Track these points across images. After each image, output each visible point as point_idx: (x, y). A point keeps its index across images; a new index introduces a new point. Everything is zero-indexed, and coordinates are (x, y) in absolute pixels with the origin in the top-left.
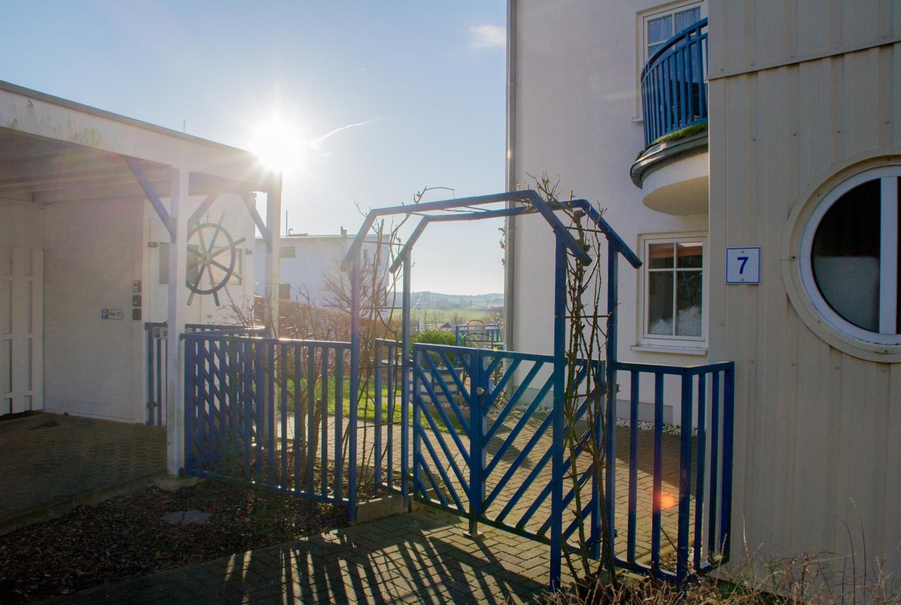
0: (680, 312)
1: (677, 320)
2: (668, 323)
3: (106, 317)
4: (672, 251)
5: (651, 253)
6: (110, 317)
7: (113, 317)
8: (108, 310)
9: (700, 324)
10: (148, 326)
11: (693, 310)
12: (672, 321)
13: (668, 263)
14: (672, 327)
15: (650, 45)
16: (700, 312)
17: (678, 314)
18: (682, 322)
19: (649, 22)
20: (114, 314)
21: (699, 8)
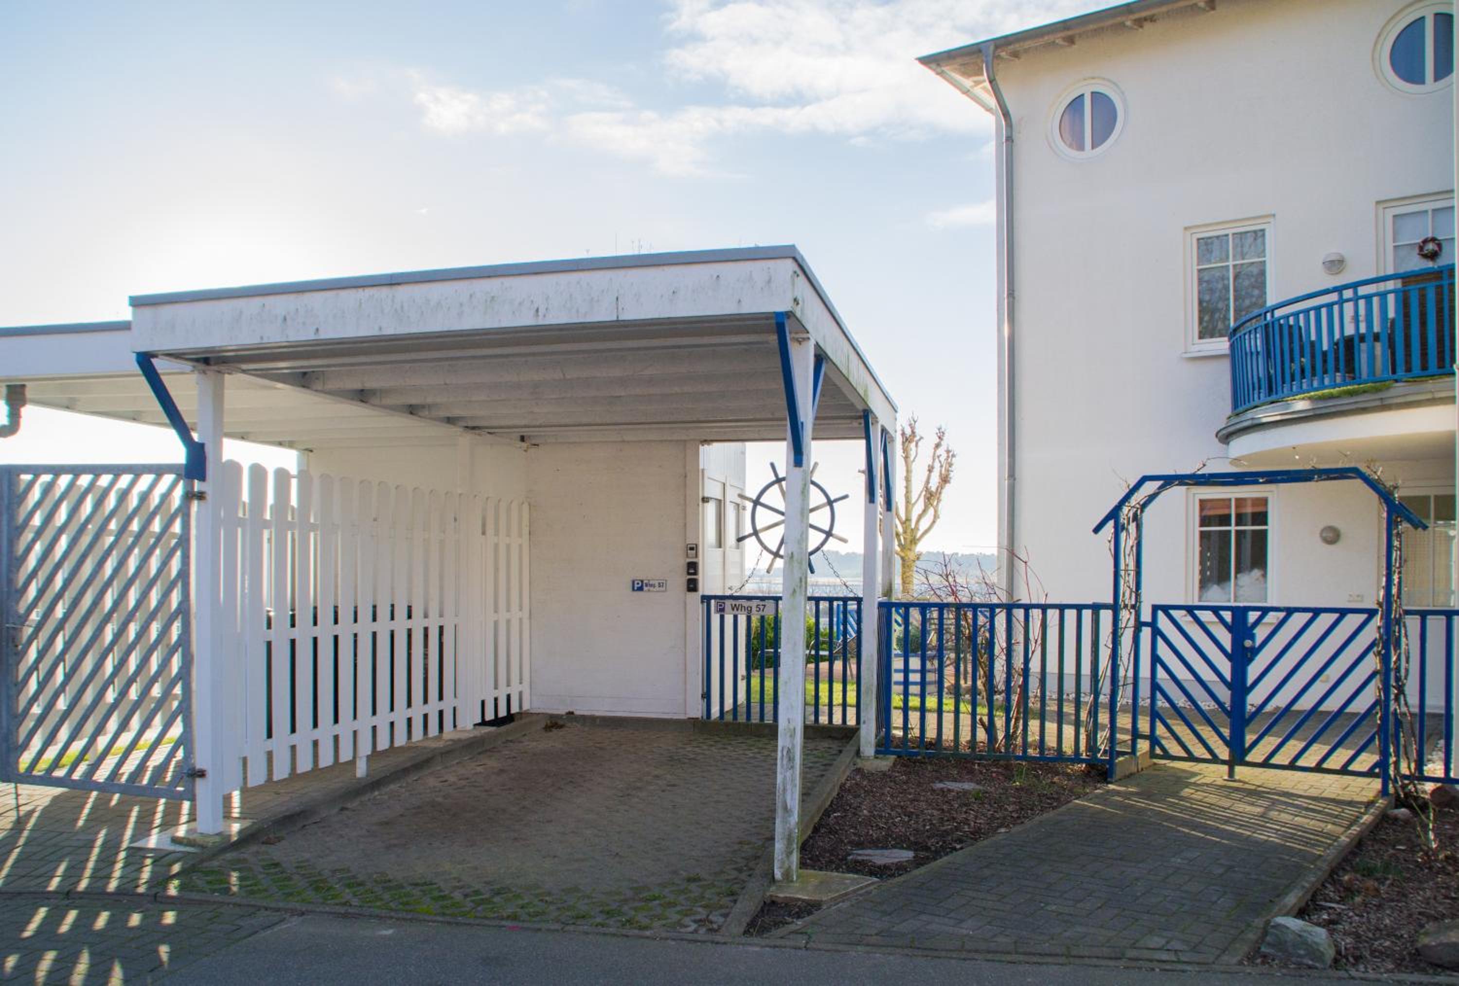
0: (1239, 576)
1: (1236, 585)
2: (1223, 589)
3: (641, 589)
4: (1229, 507)
5: (1202, 509)
6: (645, 588)
7: (652, 589)
8: (642, 581)
9: (1266, 589)
10: (706, 599)
11: (1257, 573)
12: (1230, 586)
13: (1224, 520)
14: (1230, 594)
15: (1201, 267)
16: (1265, 575)
17: (1236, 577)
18: (1242, 587)
19: (1198, 239)
20: (653, 586)
21: (1263, 230)
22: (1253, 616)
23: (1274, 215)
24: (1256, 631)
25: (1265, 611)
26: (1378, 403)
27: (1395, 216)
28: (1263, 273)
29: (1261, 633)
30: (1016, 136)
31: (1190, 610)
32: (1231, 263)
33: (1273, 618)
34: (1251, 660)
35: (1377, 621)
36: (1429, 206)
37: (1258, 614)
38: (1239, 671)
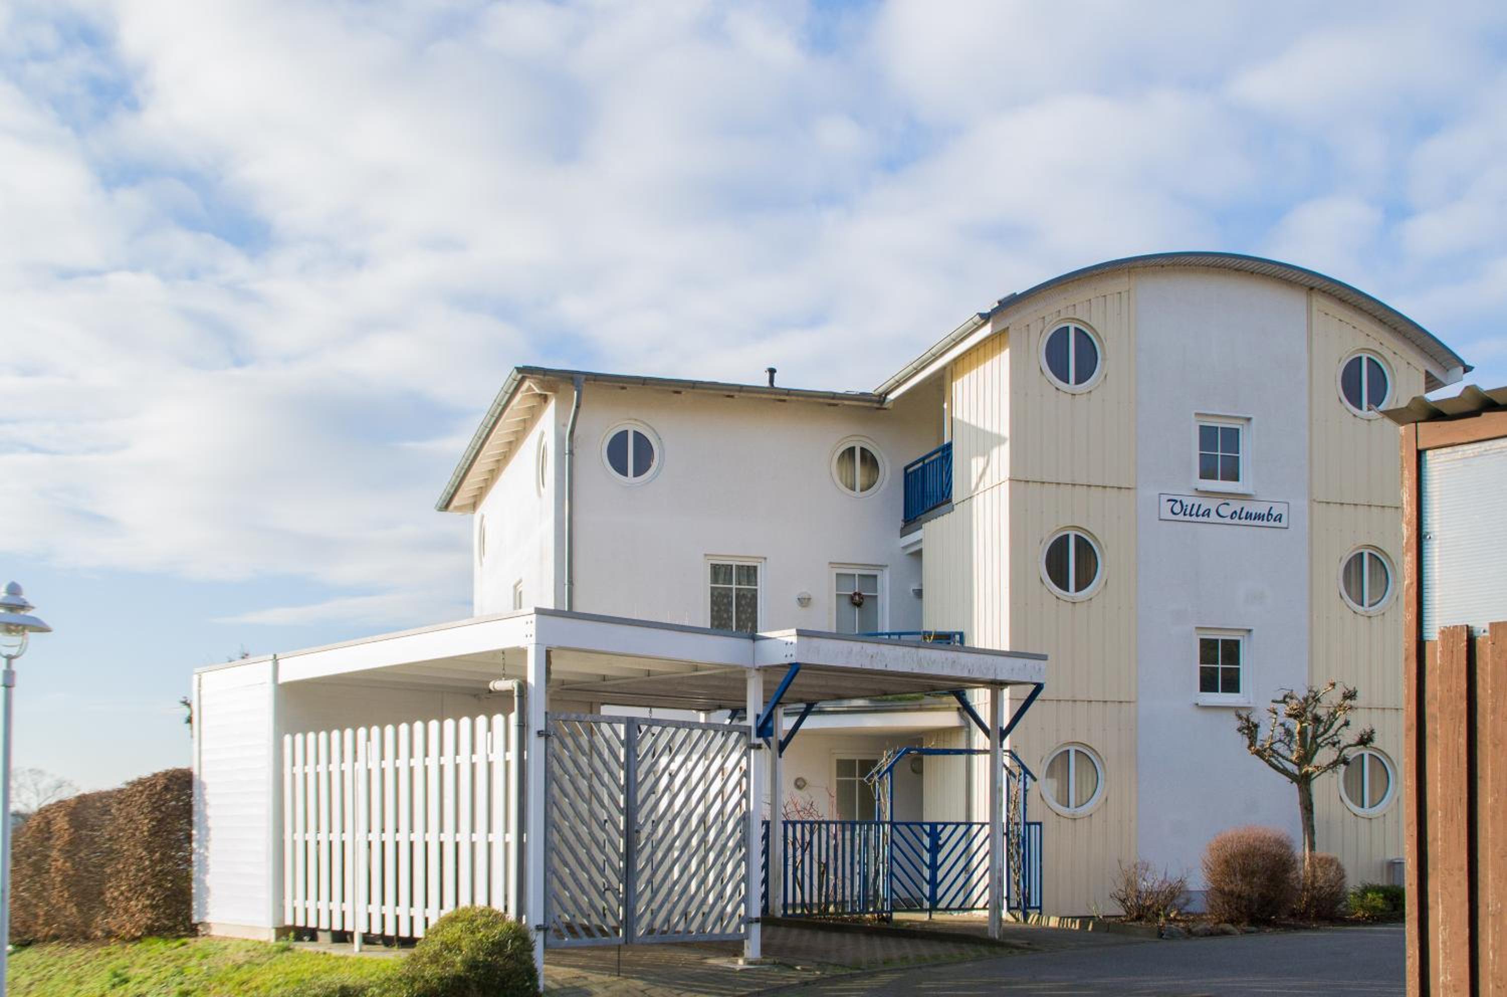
15: (713, 585)
19: (711, 565)
21: (755, 568)
22: (940, 827)
23: (765, 559)
24: (941, 835)
25: (945, 824)
26: (918, 707)
27: (837, 574)
28: (754, 597)
29: (944, 836)
30: (575, 451)
31: (907, 824)
32: (734, 586)
33: (950, 828)
34: (939, 851)
35: (987, 827)
36: (857, 572)
37: (942, 826)
38: (934, 858)
